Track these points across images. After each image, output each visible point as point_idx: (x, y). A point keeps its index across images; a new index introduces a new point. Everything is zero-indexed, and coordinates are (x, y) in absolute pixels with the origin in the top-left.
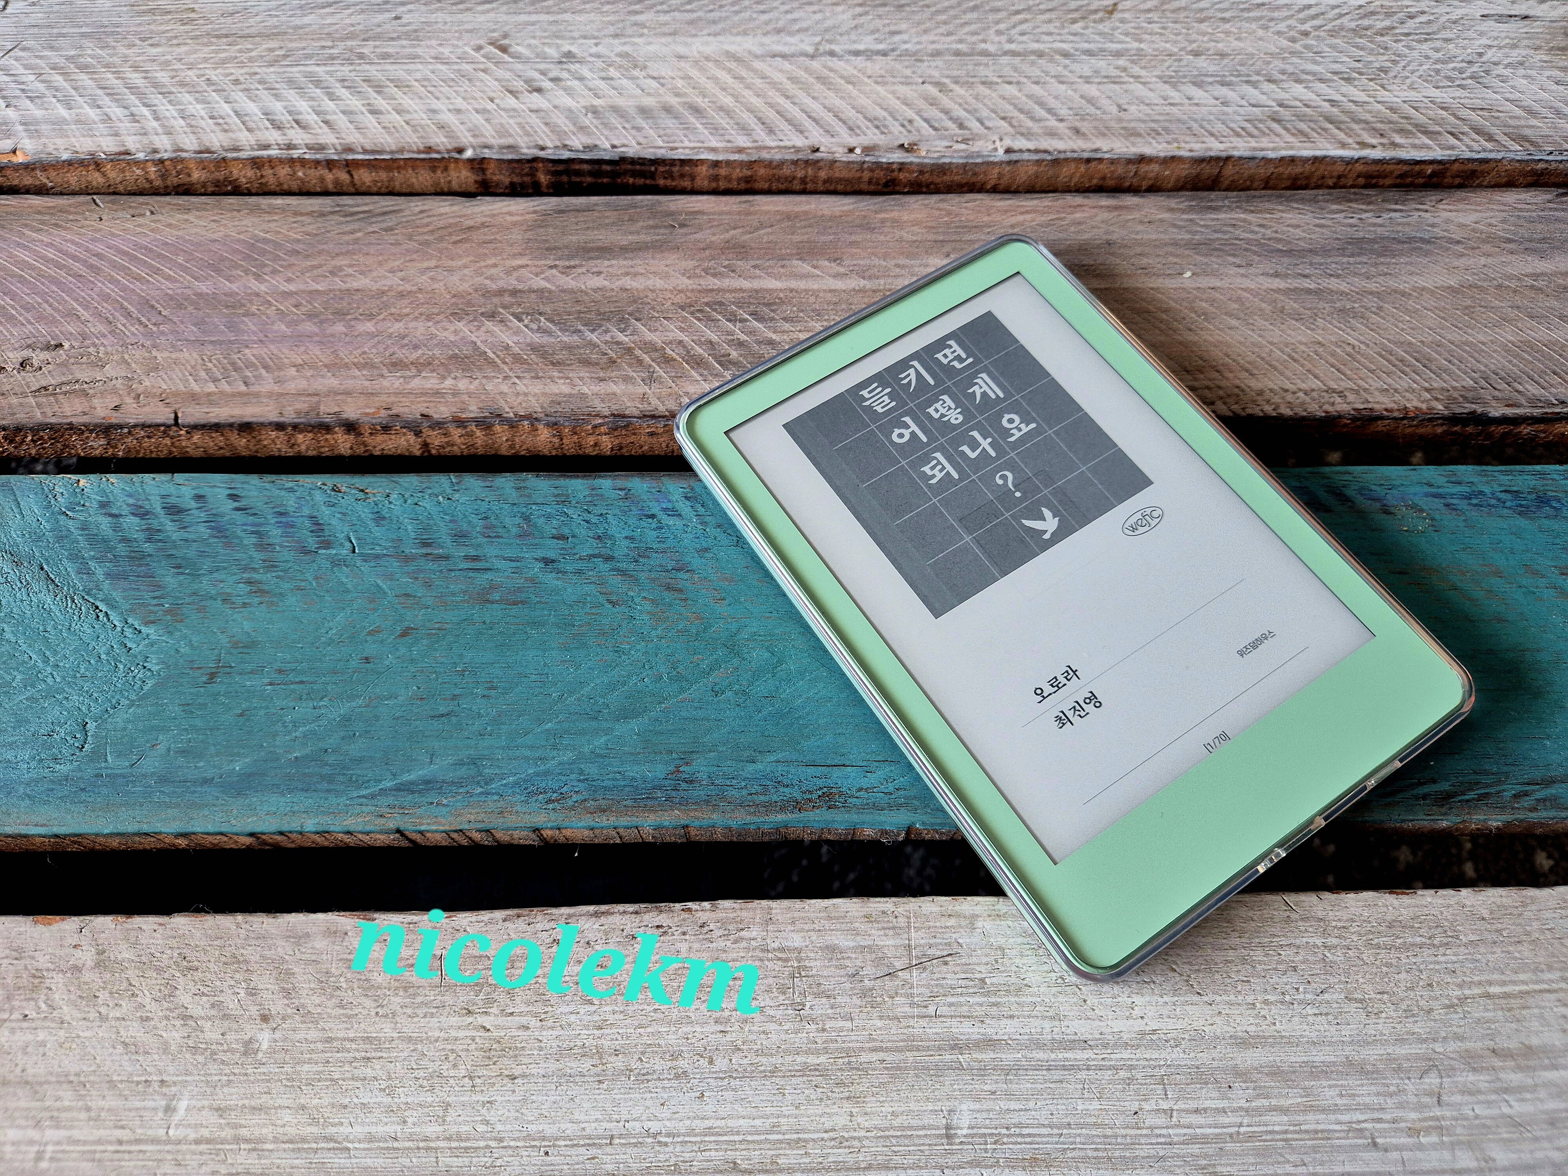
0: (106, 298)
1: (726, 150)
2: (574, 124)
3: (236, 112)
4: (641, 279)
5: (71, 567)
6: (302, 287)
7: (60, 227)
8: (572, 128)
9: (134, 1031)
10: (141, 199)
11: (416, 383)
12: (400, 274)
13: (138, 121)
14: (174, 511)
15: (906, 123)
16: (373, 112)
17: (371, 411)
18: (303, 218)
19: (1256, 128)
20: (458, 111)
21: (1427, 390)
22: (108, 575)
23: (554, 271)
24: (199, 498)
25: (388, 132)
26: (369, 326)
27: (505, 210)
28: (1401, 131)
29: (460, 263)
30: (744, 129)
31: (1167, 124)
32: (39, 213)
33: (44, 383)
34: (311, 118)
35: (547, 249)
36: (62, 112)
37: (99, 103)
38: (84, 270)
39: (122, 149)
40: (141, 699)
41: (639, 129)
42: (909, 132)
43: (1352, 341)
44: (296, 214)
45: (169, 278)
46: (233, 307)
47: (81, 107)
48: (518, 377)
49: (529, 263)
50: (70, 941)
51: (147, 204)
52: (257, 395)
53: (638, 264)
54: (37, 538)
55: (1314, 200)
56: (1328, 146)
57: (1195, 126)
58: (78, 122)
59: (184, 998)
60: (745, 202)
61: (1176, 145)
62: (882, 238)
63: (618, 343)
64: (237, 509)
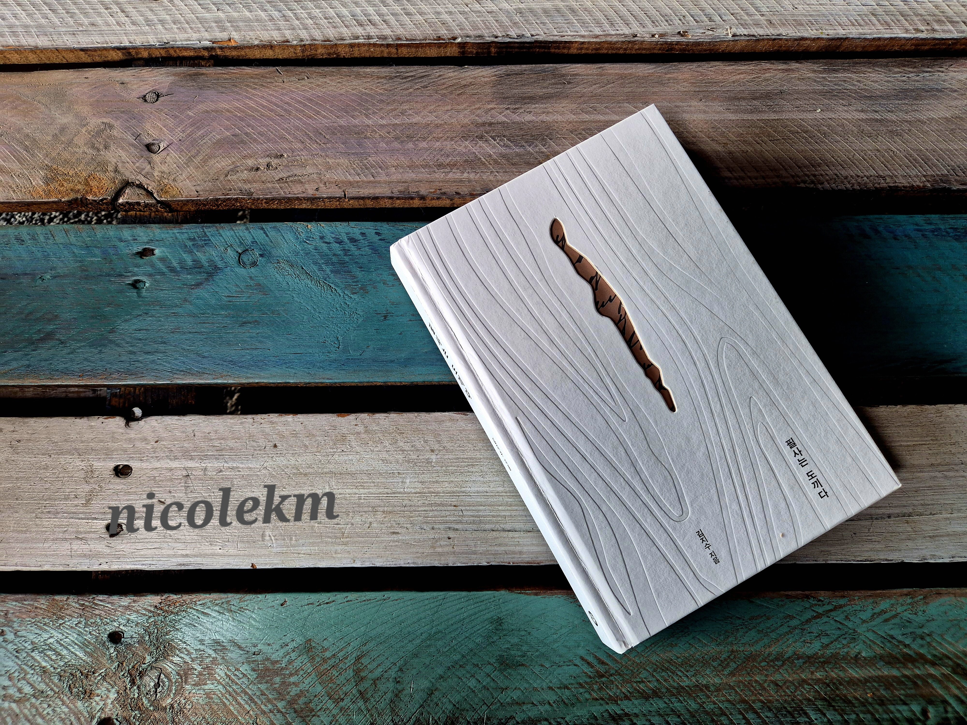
0: (297, 128)
1: (589, 36)
2: (511, 21)
3: (337, 14)
4: (551, 115)
5: (315, 268)
6: (389, 122)
7: (264, 86)
8: (510, 23)
9: (384, 455)
10: (300, 69)
11: (450, 175)
12: (434, 114)
13: (288, 21)
14: (353, 240)
15: (682, 18)
16: (408, 14)
17: (433, 191)
18: (382, 80)
19: (863, 20)
20: (450, 13)
21: (924, 176)
22: (332, 271)
23: (508, 111)
24: (363, 234)
25: (417, 27)
26: (424, 144)
27: (481, 74)
28: (939, 21)
29: (462, 107)
30: (599, 23)
31: (818, 18)
32: (252, 78)
33: (281, 176)
34: (376, 18)
35: (504, 98)
36: (248, 14)
37: (265, 8)
38: (283, 113)
39: (285, 39)
40: (358, 327)
41: (544, 24)
42: (683, 23)
43: (894, 149)
44: (378, 78)
45: (324, 117)
46: (359, 134)
47: (256, 11)
48: (497, 172)
49: (496, 106)
50: (353, 423)
51: (305, 72)
52: (379, 182)
53: (548, 106)
54: (297, 254)
55: (887, 66)
56: (899, 32)
57: (831, 18)
58: (257, 20)
59: (401, 444)
60: (600, 68)
61: (821, 31)
62: (668, 89)
63: (542, 152)
64: (380, 240)
